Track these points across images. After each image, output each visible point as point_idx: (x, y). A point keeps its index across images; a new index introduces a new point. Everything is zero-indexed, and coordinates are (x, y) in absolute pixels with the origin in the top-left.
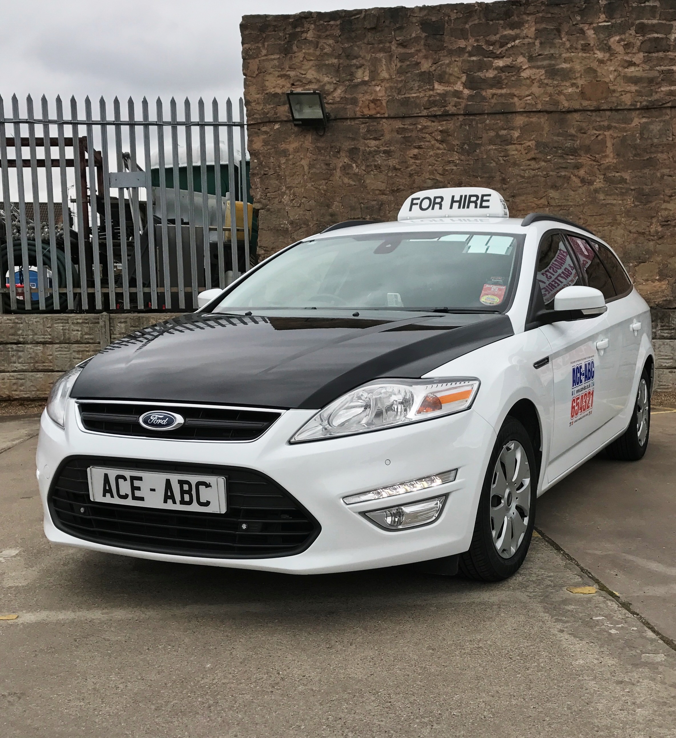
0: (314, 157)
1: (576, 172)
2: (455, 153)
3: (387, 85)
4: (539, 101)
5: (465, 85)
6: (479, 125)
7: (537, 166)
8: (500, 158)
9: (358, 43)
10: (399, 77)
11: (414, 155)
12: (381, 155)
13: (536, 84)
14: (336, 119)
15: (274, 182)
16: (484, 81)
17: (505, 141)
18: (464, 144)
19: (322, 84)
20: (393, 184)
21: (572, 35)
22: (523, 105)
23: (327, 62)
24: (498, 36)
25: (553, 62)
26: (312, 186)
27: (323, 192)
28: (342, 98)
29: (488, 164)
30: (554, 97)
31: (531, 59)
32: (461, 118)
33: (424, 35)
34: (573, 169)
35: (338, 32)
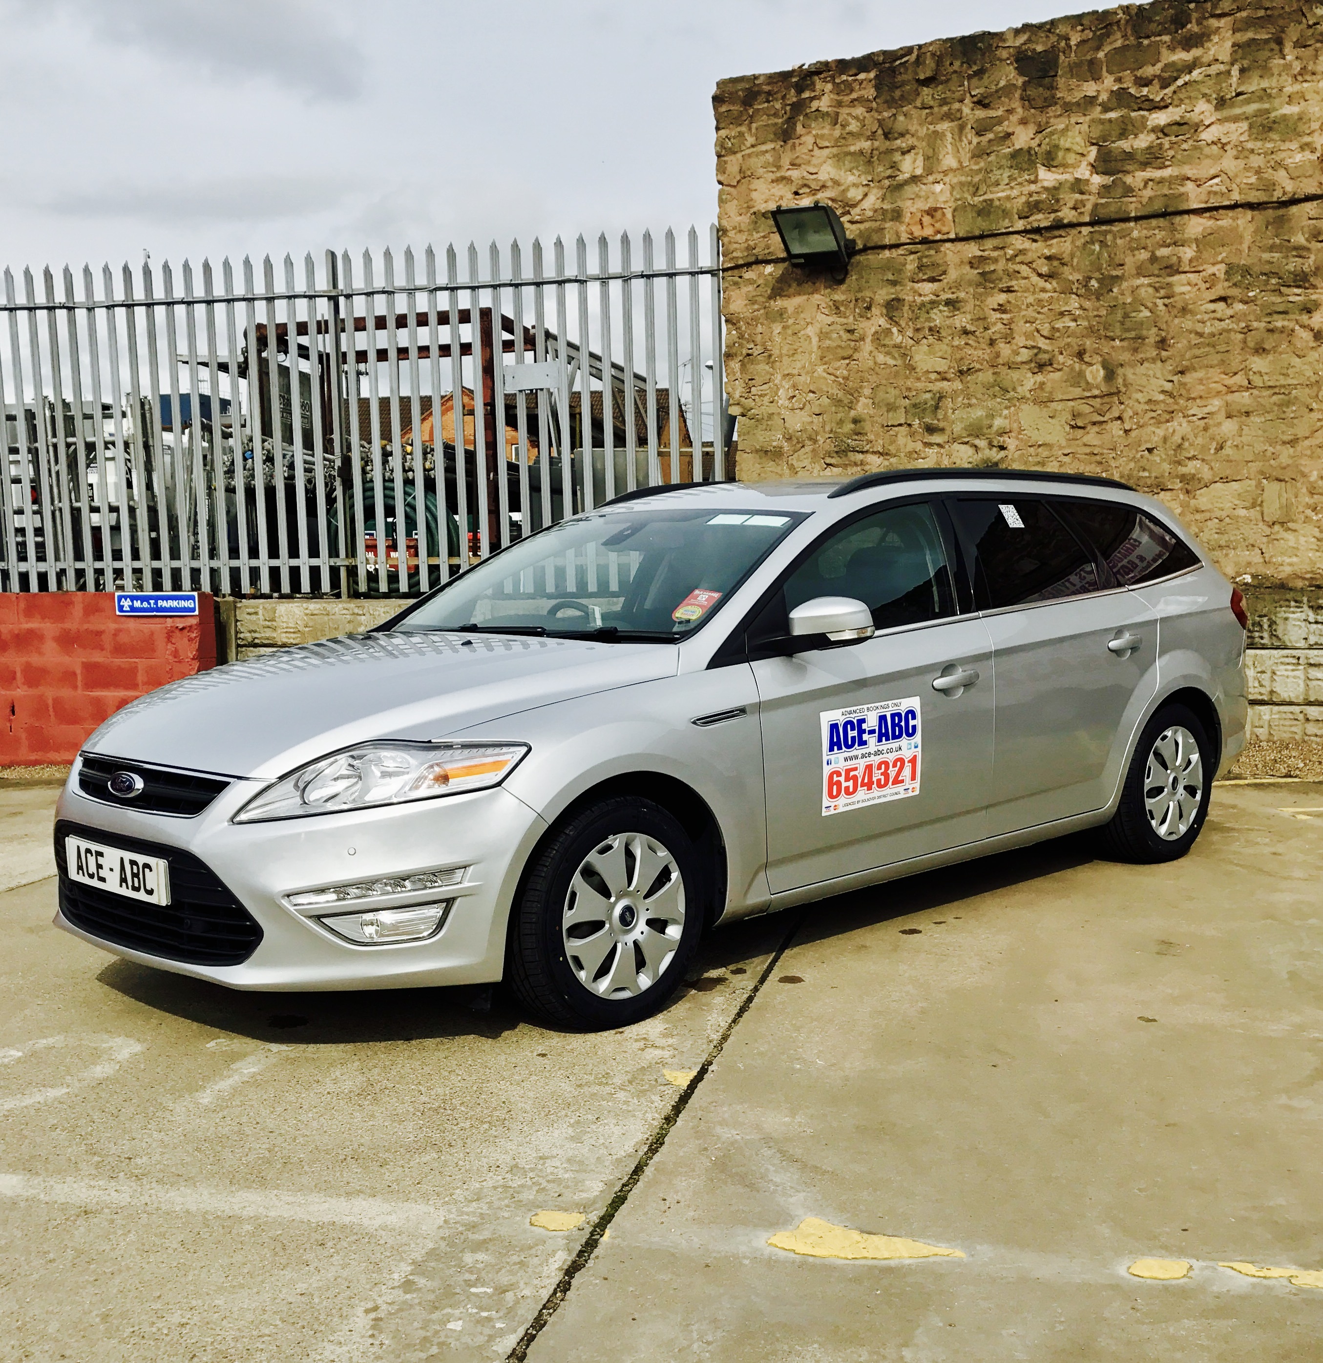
0: (830, 320)
1: (1304, 318)
2: (1074, 296)
3: (955, 180)
4: (1234, 186)
5: (1095, 168)
6: (1119, 241)
7: (1230, 312)
8: (1158, 300)
9: (905, 109)
10: (977, 163)
11: (999, 305)
12: (941, 307)
13: (1231, 152)
14: (865, 249)
15: (762, 368)
16: (1129, 156)
17: (1166, 267)
18: (1091, 278)
19: (842, 188)
20: (962, 359)
21: (1305, 47)
22: (1204, 197)
23: (852, 149)
24: (1159, 66)
25: (1267, 106)
26: (824, 370)
27: (841, 380)
28: (876, 211)
29: (1134, 314)
30: (1266, 175)
31: (1221, 103)
32: (1085, 230)
33: (1020, 81)
34: (1301, 314)
35: (870, 92)
